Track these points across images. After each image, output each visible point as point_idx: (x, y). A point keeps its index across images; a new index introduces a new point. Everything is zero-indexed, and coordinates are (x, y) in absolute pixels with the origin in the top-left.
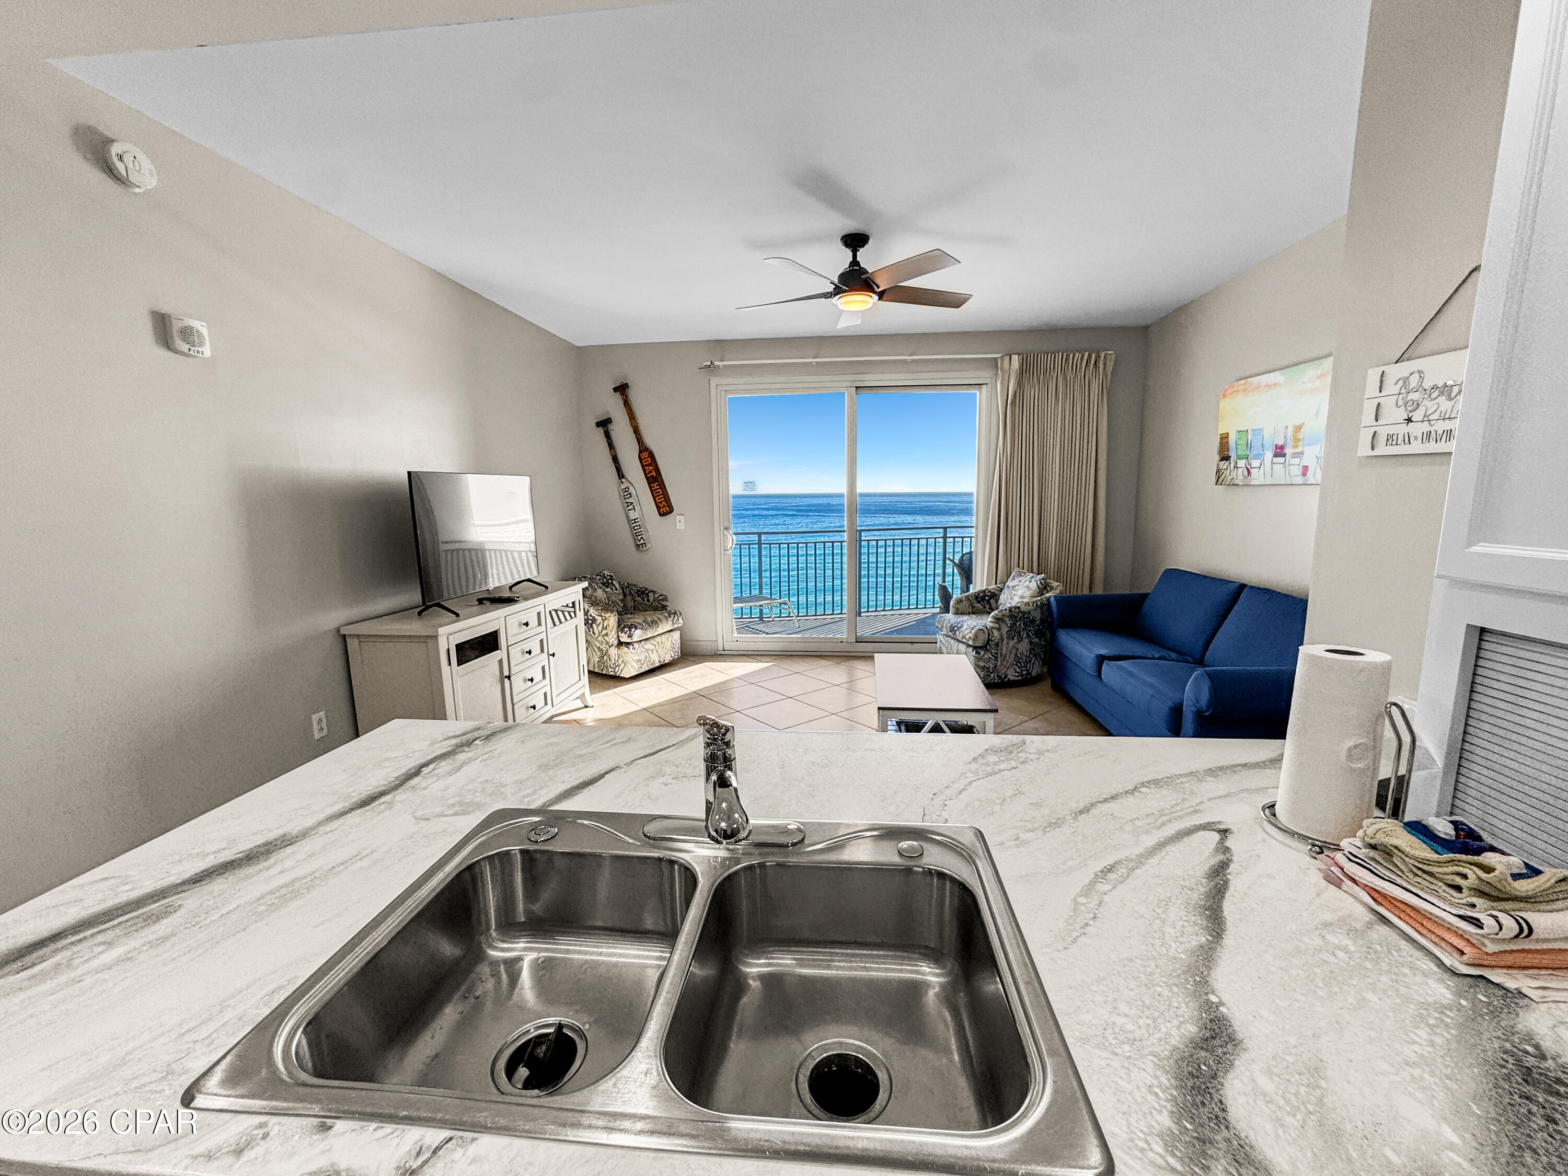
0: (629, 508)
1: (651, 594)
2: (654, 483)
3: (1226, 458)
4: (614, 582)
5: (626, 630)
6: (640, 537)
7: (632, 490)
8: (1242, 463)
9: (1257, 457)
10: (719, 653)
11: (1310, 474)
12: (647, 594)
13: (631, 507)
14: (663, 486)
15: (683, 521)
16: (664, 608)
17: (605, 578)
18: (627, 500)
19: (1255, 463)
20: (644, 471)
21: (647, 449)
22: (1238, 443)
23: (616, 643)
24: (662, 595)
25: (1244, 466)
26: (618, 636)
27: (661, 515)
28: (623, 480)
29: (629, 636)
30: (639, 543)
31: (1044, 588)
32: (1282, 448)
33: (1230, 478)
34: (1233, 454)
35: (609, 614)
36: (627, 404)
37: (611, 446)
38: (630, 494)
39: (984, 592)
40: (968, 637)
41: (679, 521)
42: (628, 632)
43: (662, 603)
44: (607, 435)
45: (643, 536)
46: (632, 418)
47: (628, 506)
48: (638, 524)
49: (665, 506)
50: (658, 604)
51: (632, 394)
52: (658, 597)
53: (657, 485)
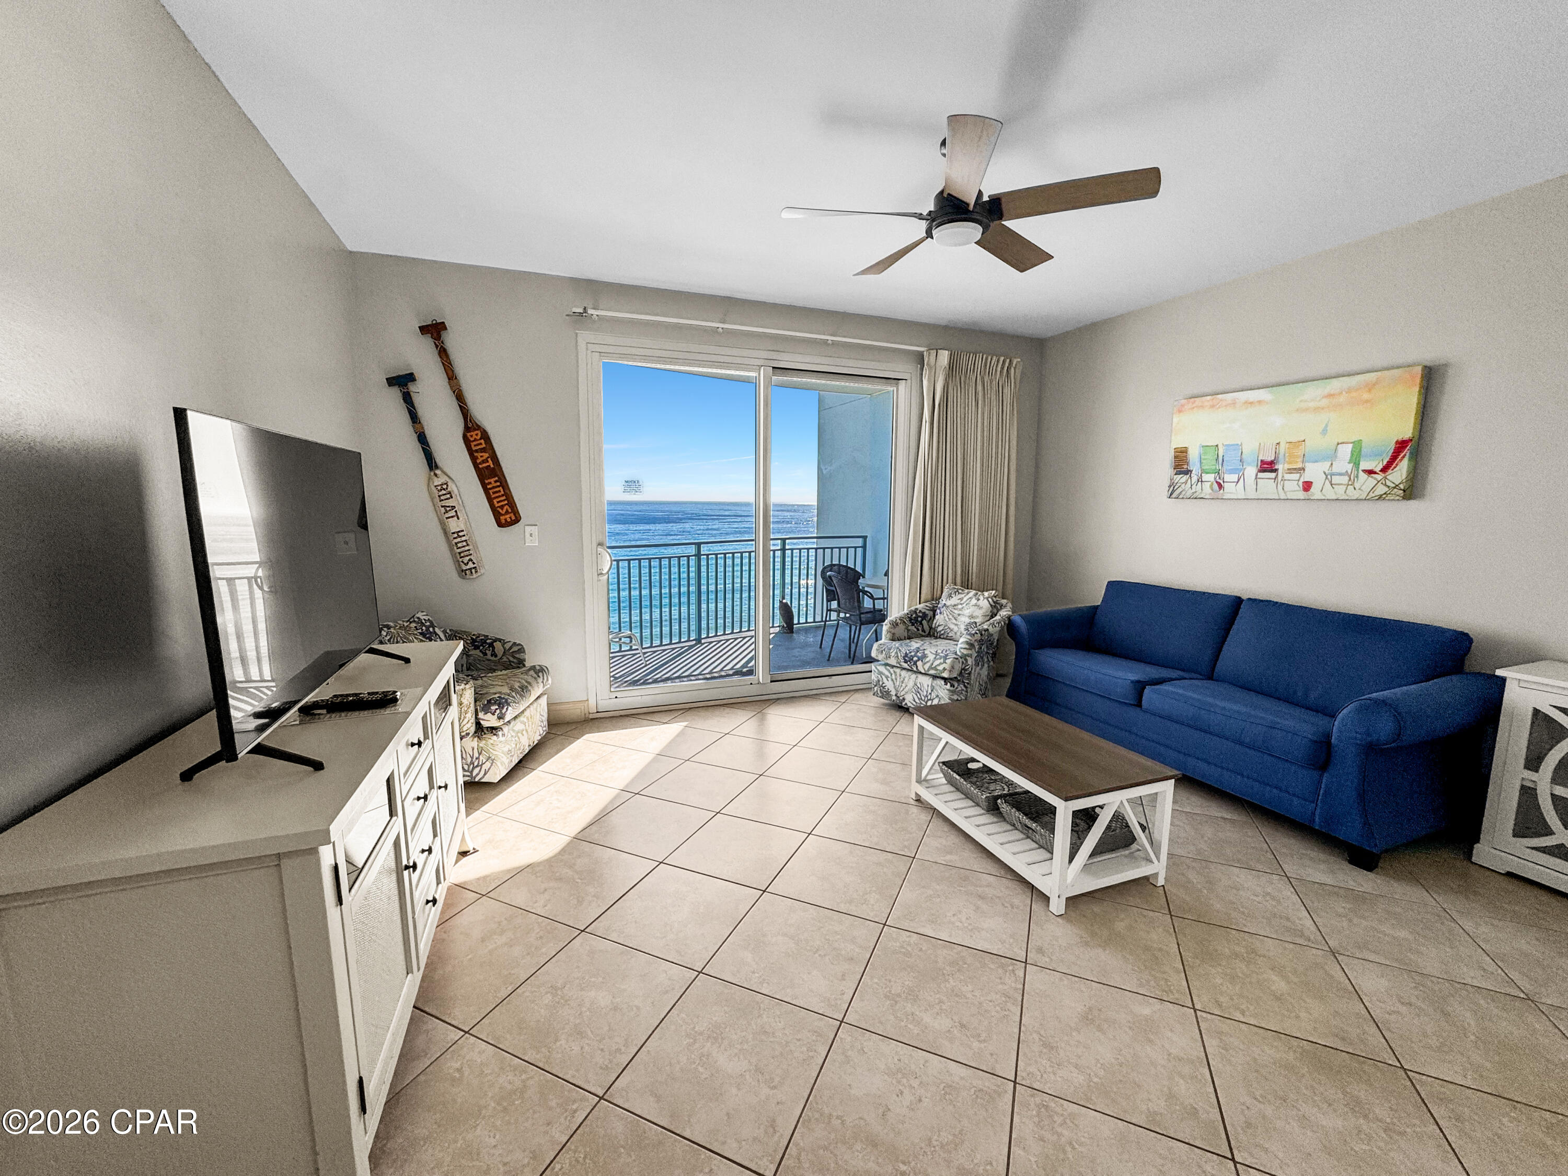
0: (447, 515)
1: (497, 645)
2: (492, 478)
3: (1184, 472)
4: (437, 630)
5: (493, 708)
6: (468, 558)
7: (452, 487)
8: (1209, 477)
9: (1233, 471)
10: (591, 716)
11: (1314, 489)
12: (491, 645)
13: (452, 513)
14: (503, 483)
15: (536, 533)
16: (521, 663)
17: (423, 624)
18: (444, 503)
19: (1230, 477)
20: (474, 459)
21: (478, 427)
22: (1202, 457)
23: (473, 729)
24: (514, 644)
25: (1213, 480)
26: (477, 719)
27: (500, 525)
28: (438, 472)
29: (499, 718)
30: (464, 568)
31: (995, 608)
33: (1190, 492)
34: (1195, 468)
35: (463, 686)
36: (443, 353)
37: (414, 417)
38: (450, 493)
39: (915, 612)
40: (941, 668)
41: (531, 535)
42: (498, 711)
43: (517, 656)
44: (408, 399)
45: (472, 557)
46: (451, 376)
47: (446, 512)
48: (463, 538)
49: (507, 512)
50: (511, 659)
51: (451, 340)
52: (511, 648)
53: (496, 482)
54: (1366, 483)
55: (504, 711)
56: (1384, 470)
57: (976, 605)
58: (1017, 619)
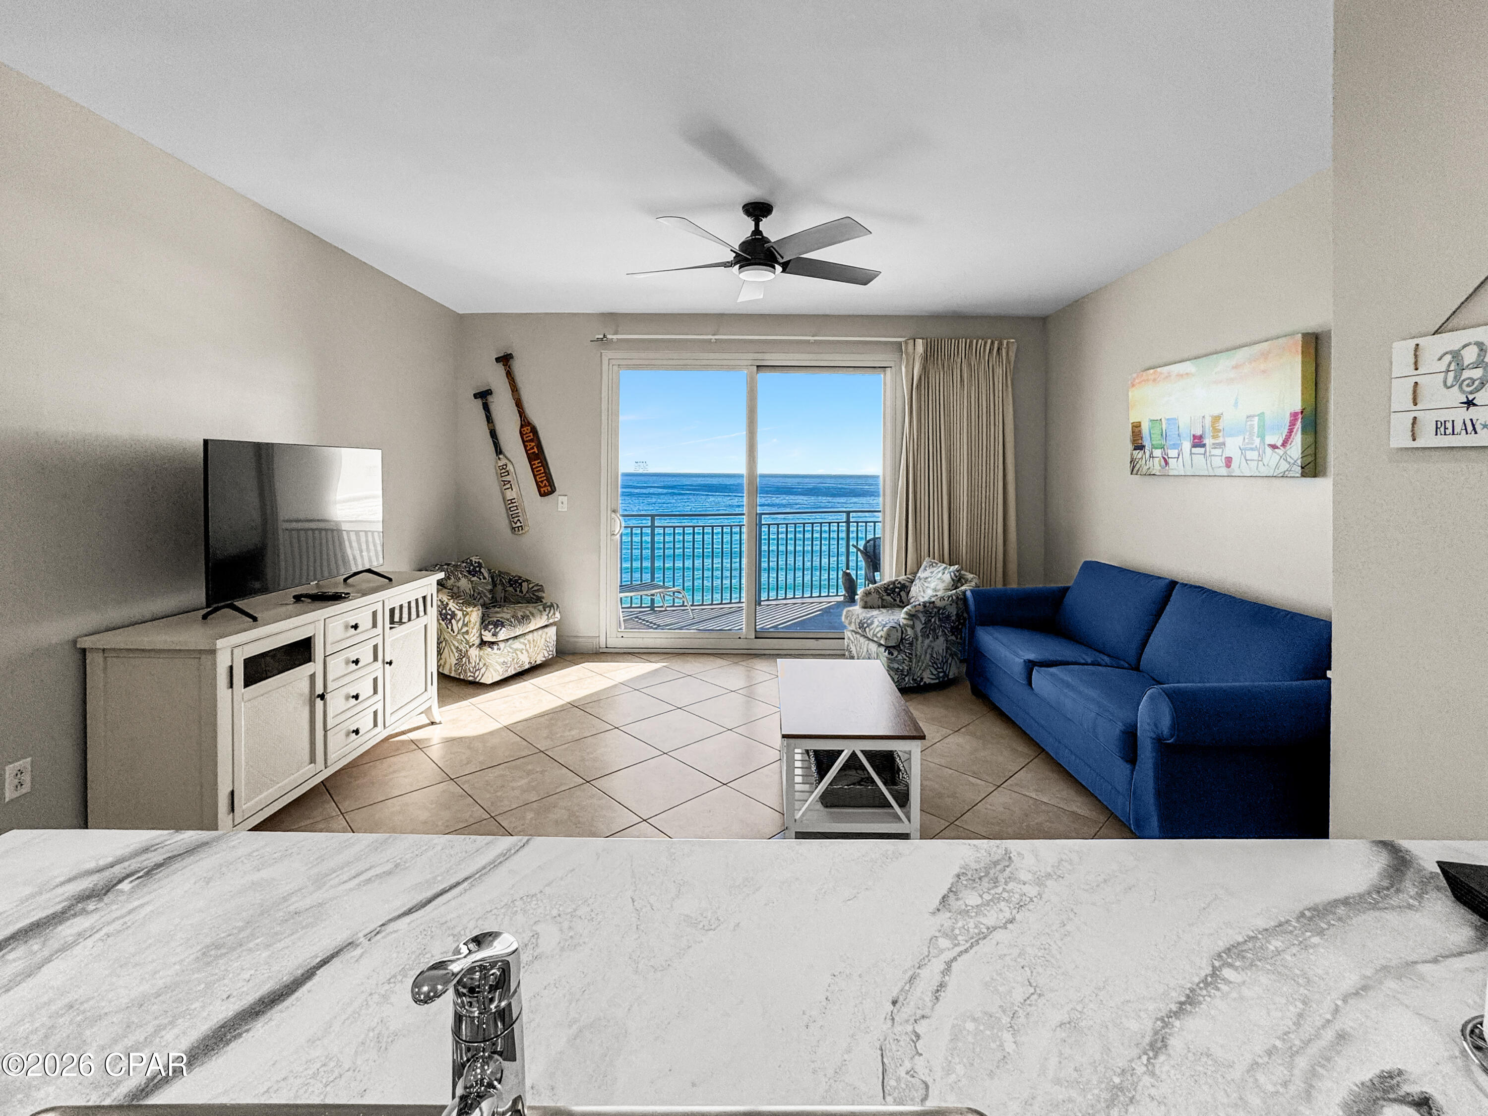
0: (505, 487)
1: (525, 584)
2: (535, 460)
3: (1141, 447)
4: (482, 570)
5: (490, 627)
6: (517, 519)
7: (510, 467)
8: (1157, 453)
9: (1174, 446)
10: (601, 651)
11: (1236, 465)
12: (521, 584)
13: (508, 486)
14: (545, 464)
15: (565, 503)
16: (539, 600)
17: (472, 564)
18: (504, 479)
19: (1172, 453)
20: (525, 447)
21: (529, 424)
22: (1153, 432)
23: (477, 642)
24: (537, 585)
25: (1160, 456)
26: (481, 635)
27: (541, 495)
28: (501, 456)
29: (493, 635)
30: (514, 526)
31: (958, 582)
32: (1201, 437)
33: (1145, 468)
34: (1147, 443)
35: (471, 609)
36: (510, 374)
37: (489, 419)
38: (507, 471)
39: (893, 583)
41: (562, 503)
42: (493, 630)
43: (536, 594)
44: (486, 408)
45: (520, 518)
46: (515, 391)
47: (505, 485)
48: (515, 504)
49: (545, 486)
50: (532, 596)
51: (516, 366)
52: (536, 588)
53: (538, 463)
54: (1272, 458)
55: (497, 631)
56: (1284, 444)
57: (943, 579)
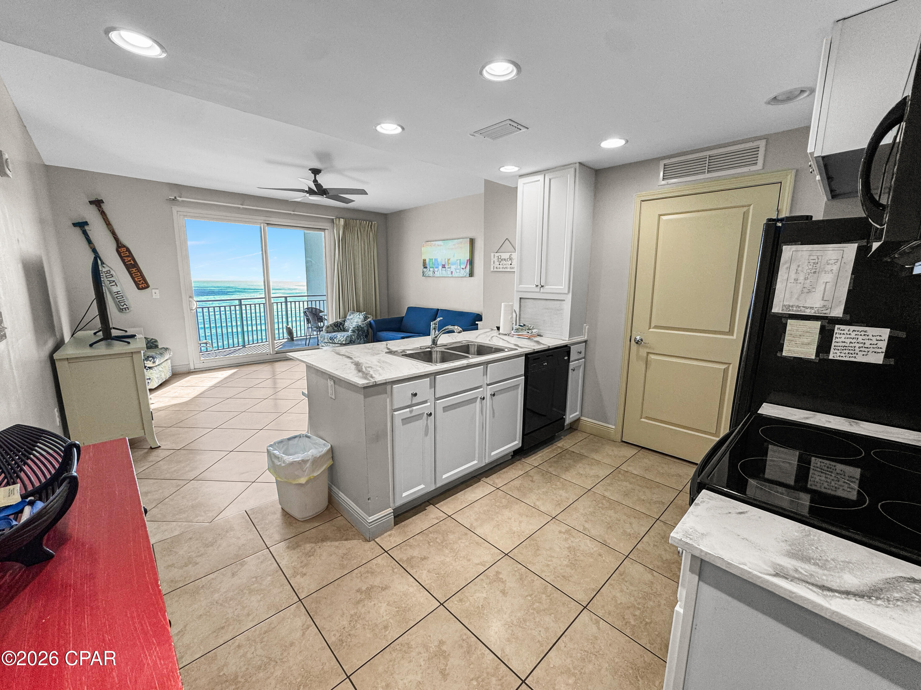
2: (133, 268)
3: (426, 268)
5: (150, 359)
6: (123, 303)
7: (112, 272)
8: (431, 269)
9: (437, 268)
10: (191, 371)
11: (453, 273)
13: (114, 284)
14: (139, 270)
15: (158, 292)
16: (156, 346)
18: (109, 279)
19: (436, 270)
20: (123, 260)
21: (124, 246)
22: (429, 262)
24: (152, 339)
27: (139, 289)
28: (104, 265)
30: (122, 307)
31: (366, 318)
32: (444, 265)
33: (427, 274)
34: (428, 266)
36: (103, 214)
37: (90, 242)
38: (112, 275)
39: (337, 322)
40: (342, 340)
41: (155, 293)
42: (153, 360)
43: (155, 343)
44: (85, 233)
45: (125, 303)
46: (108, 224)
47: (110, 283)
48: (121, 295)
49: (142, 283)
50: (152, 345)
51: (106, 207)
52: (151, 340)
53: (135, 270)
54: (463, 272)
55: (155, 360)
56: (465, 268)
57: (359, 318)
58: (372, 321)
